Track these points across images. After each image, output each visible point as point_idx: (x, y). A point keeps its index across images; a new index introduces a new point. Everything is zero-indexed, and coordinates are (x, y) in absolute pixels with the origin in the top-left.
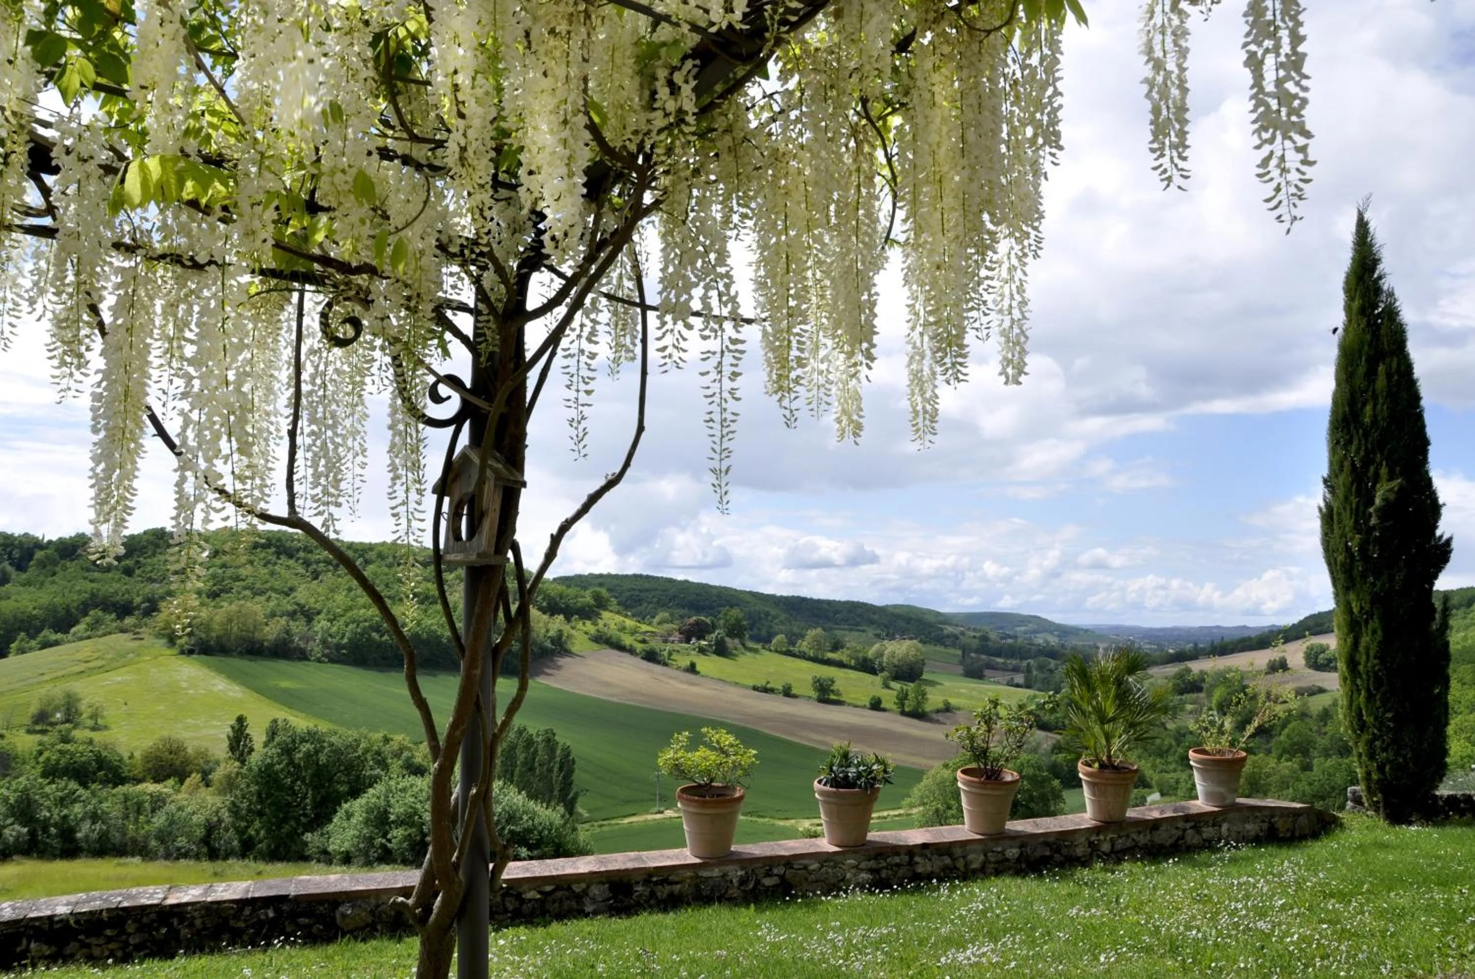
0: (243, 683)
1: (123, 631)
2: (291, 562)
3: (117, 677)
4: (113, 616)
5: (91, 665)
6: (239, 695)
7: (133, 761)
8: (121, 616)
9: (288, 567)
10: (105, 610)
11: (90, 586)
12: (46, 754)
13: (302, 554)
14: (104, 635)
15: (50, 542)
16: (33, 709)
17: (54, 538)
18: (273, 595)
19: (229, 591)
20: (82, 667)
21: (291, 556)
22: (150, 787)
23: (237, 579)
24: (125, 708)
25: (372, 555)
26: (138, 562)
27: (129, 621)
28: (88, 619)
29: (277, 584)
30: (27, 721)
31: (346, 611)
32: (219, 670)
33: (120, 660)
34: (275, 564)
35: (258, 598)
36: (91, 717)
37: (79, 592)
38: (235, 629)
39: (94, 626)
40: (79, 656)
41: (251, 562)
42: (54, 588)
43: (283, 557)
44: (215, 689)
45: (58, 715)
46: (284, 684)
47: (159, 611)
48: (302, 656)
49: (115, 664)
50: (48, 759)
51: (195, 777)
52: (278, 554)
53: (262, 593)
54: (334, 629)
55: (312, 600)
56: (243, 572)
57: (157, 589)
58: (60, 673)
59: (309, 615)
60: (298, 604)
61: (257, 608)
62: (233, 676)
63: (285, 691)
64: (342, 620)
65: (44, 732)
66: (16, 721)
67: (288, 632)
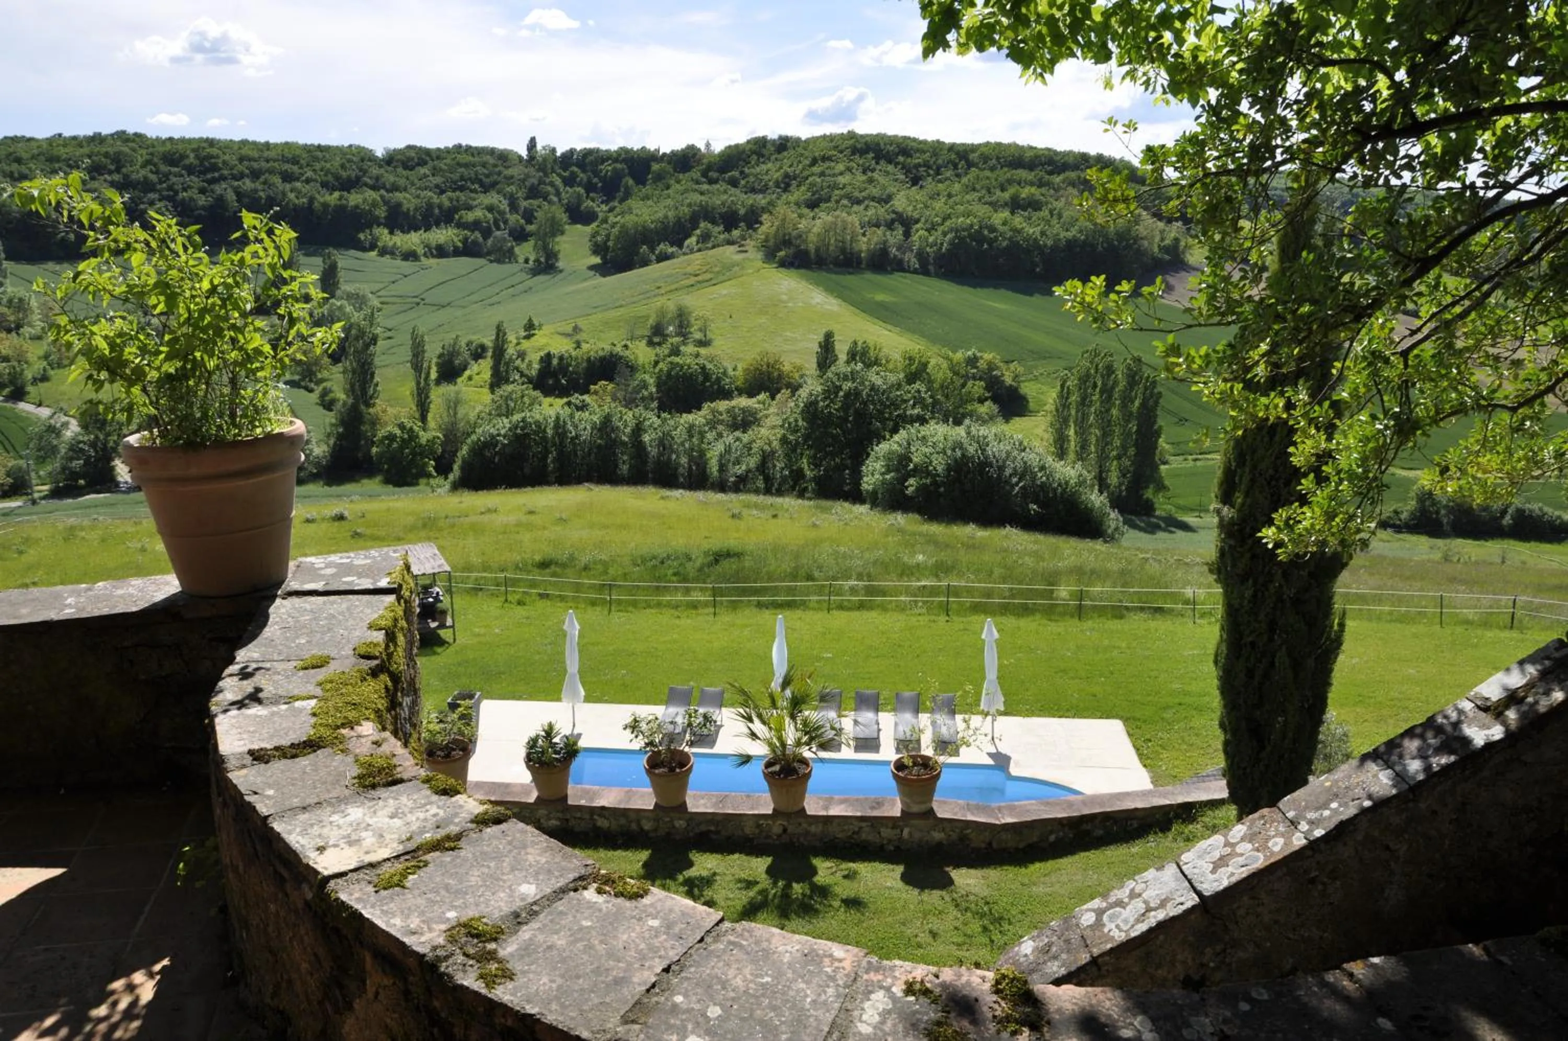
0: (840, 296)
1: (730, 243)
2: (890, 168)
3: (723, 290)
4: (721, 228)
5: (700, 278)
6: (836, 308)
7: (737, 373)
8: (728, 229)
9: (887, 173)
10: (714, 222)
11: (697, 198)
12: (661, 365)
13: (901, 159)
14: (714, 247)
15: (664, 154)
16: (651, 321)
17: (668, 151)
18: (872, 203)
19: (828, 200)
20: (692, 280)
21: (890, 162)
22: (743, 402)
23: (835, 186)
24: (729, 321)
25: (973, 157)
26: (742, 173)
27: (736, 233)
28: (698, 232)
29: (875, 192)
30: (647, 333)
31: (944, 220)
32: (817, 284)
33: (725, 272)
34: (873, 171)
35: (856, 208)
36: (700, 330)
37: (690, 205)
38: (832, 241)
39: (705, 237)
40: (689, 269)
41: (849, 169)
42: (669, 202)
43: (882, 162)
44: (814, 302)
45: (671, 328)
46: (880, 297)
47: (761, 223)
48: (899, 267)
49: (721, 278)
50: (661, 370)
51: (785, 393)
52: (877, 159)
53: (859, 202)
54: (931, 239)
55: (911, 208)
56: (842, 180)
57: (761, 200)
58: (673, 287)
59: (906, 223)
60: (894, 212)
61: (853, 218)
62: (830, 290)
63: (882, 306)
64: (940, 229)
65: (659, 344)
66: (639, 332)
67: (885, 242)
